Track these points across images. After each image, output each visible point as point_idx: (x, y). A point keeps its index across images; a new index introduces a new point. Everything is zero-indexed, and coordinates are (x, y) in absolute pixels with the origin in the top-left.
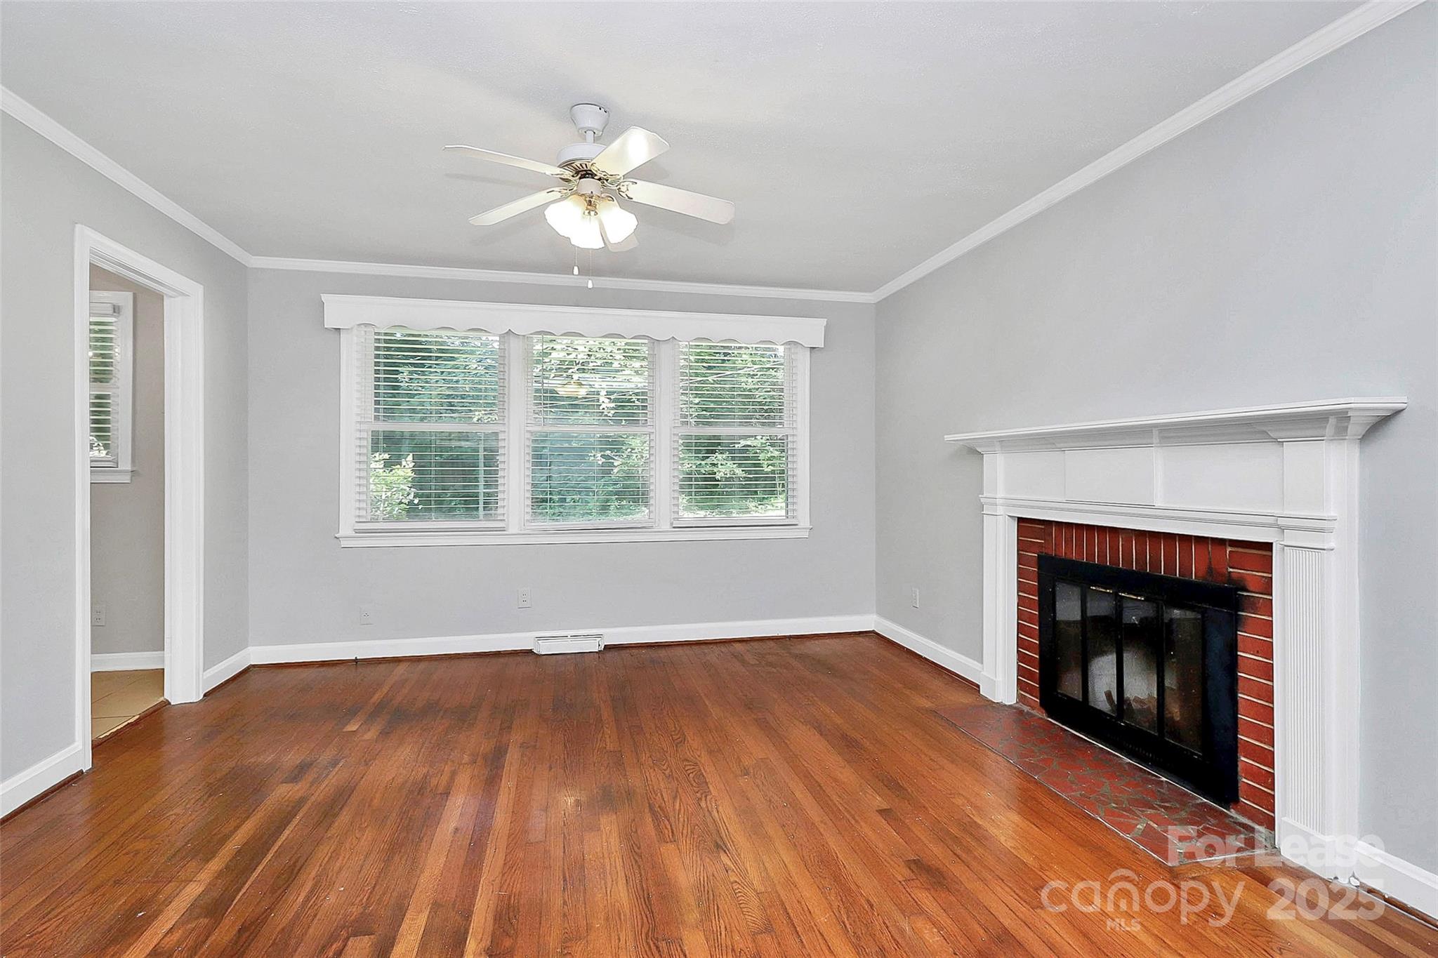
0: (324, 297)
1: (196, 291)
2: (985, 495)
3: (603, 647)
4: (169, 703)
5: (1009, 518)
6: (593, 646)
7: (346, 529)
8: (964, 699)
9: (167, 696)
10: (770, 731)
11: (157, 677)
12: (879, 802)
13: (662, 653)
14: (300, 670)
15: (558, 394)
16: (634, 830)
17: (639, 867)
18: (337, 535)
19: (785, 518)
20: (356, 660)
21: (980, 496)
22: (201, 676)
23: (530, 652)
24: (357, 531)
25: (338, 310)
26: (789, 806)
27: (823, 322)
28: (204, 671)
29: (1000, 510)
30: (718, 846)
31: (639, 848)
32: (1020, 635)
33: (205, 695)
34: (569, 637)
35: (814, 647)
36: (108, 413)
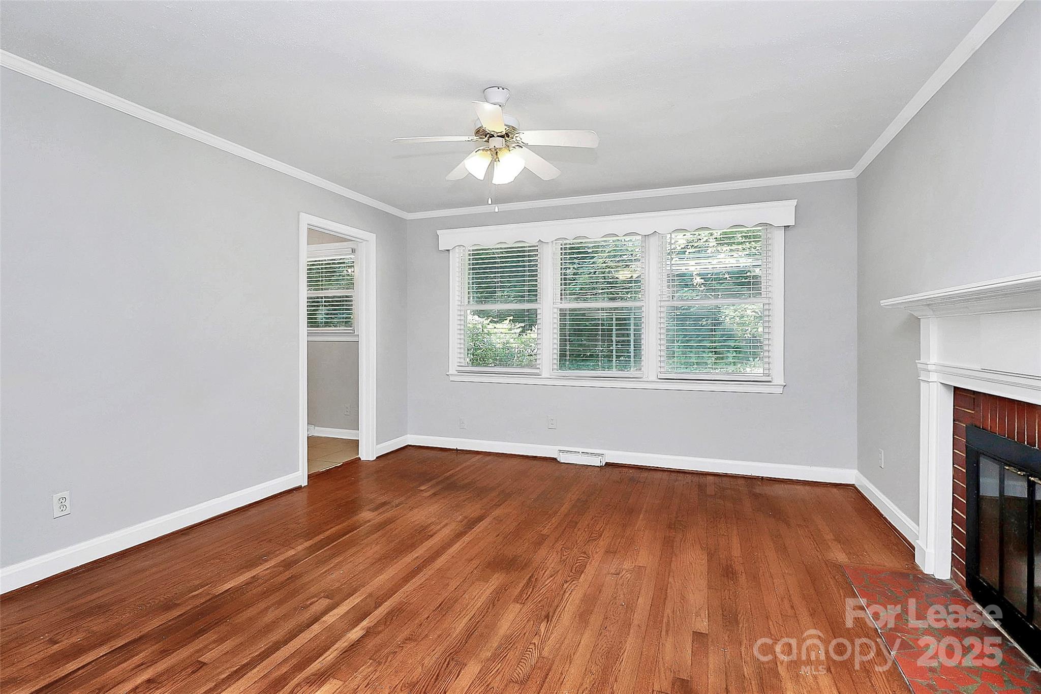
0: (439, 232)
1: (372, 237)
2: (921, 361)
3: (604, 464)
4: (360, 459)
5: (941, 385)
6: (596, 462)
7: (452, 371)
8: (887, 561)
9: (359, 456)
10: (668, 547)
11: (356, 443)
12: (702, 625)
13: (645, 474)
14: (429, 451)
15: (618, 279)
16: (506, 588)
17: (487, 612)
18: (447, 373)
19: (762, 375)
20: (457, 450)
21: (917, 361)
22: (374, 447)
23: (555, 459)
24: (459, 371)
25: (447, 239)
26: (625, 606)
27: (794, 202)
28: (377, 445)
29: (934, 377)
30: (547, 617)
31: (498, 601)
32: (955, 510)
33: (377, 458)
34: (580, 453)
35: (778, 490)
36: (352, 305)
